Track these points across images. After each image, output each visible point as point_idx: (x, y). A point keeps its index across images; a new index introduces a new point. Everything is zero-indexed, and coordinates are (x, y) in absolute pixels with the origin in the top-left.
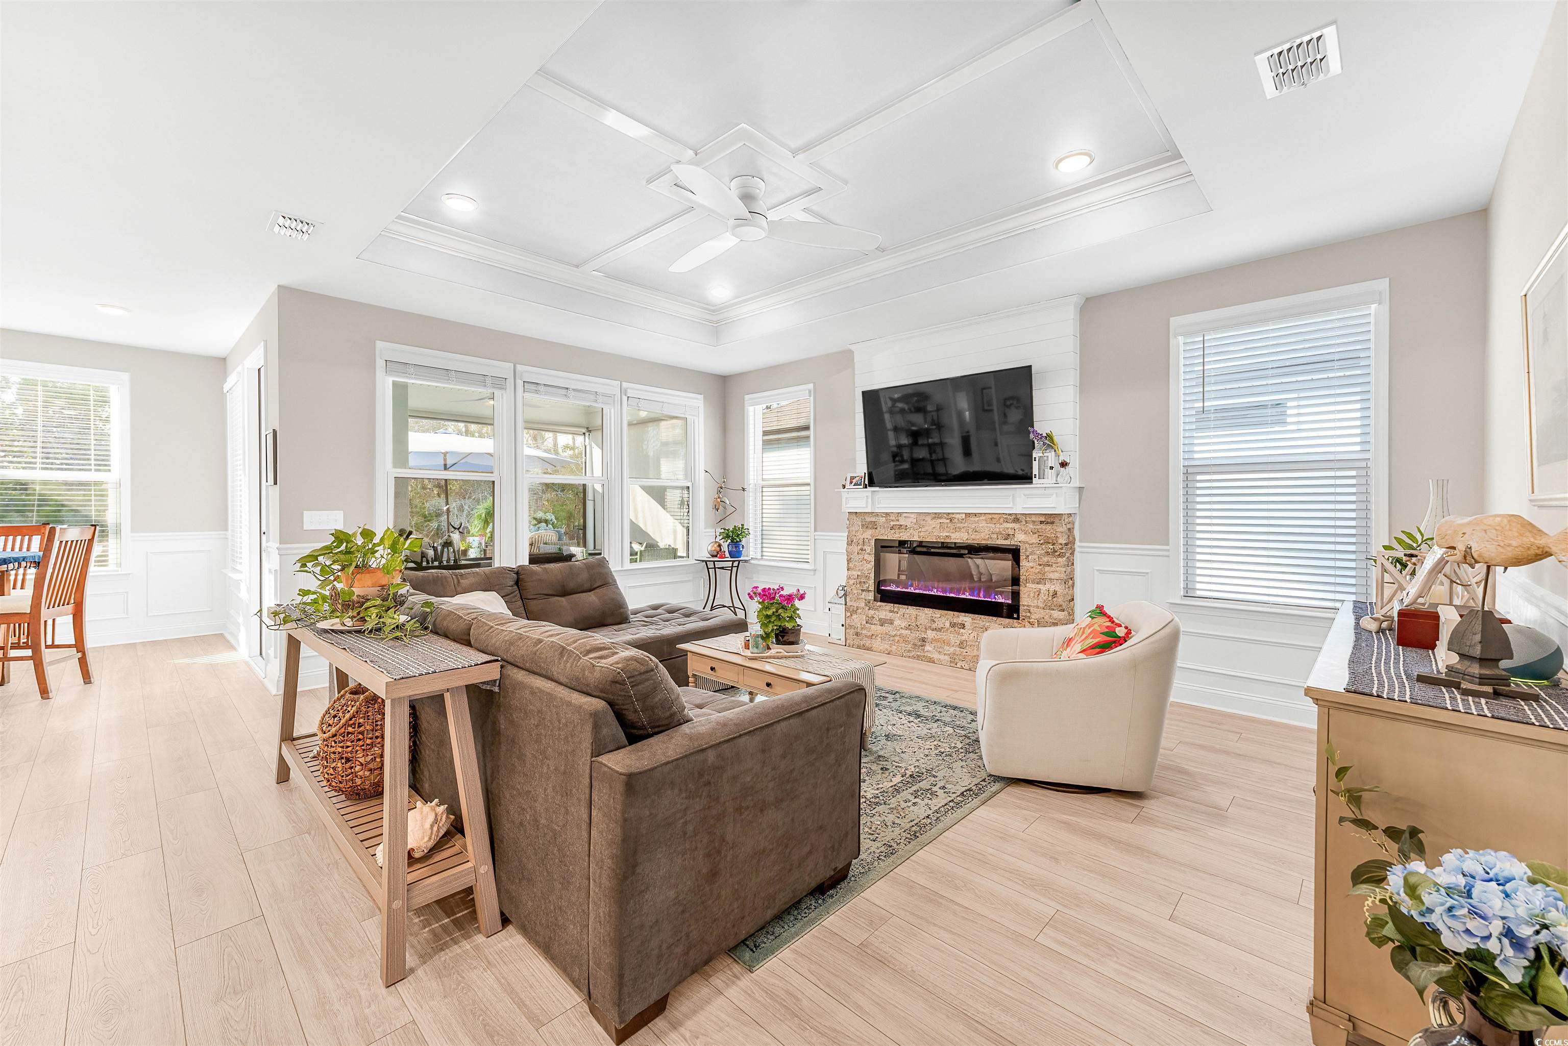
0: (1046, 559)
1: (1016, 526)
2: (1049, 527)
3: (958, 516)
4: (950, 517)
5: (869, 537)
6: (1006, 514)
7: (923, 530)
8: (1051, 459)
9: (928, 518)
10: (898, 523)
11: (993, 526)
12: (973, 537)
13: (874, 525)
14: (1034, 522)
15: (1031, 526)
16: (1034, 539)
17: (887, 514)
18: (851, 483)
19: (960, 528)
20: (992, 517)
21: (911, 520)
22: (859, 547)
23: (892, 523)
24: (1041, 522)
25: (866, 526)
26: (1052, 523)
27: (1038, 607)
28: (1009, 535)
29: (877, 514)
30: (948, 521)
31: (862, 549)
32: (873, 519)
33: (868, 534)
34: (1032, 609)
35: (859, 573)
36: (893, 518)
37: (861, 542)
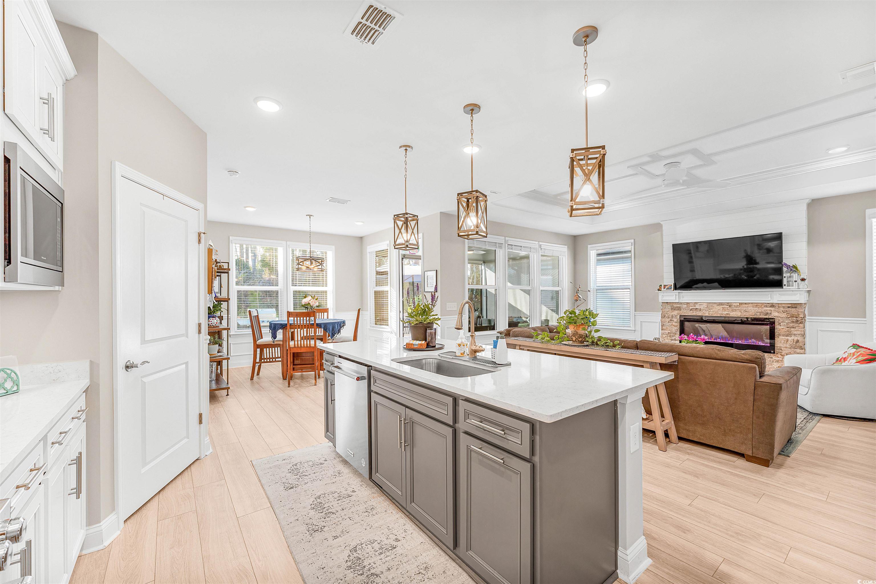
0: (792, 325)
1: (772, 309)
2: (793, 309)
3: (734, 304)
4: (730, 305)
5: (676, 314)
6: (766, 303)
7: (711, 311)
8: (795, 276)
9: (715, 305)
10: (695, 307)
11: (757, 309)
12: (744, 314)
13: (679, 309)
14: (784, 307)
15: (782, 309)
16: (784, 315)
17: (688, 303)
18: (664, 288)
19: (736, 310)
20: (757, 305)
21: (703, 306)
22: (669, 319)
23: (691, 308)
24: (788, 307)
25: (674, 309)
26: (796, 307)
27: (786, 347)
28: (767, 313)
29: (681, 303)
30: (728, 306)
31: (671, 320)
32: (679, 306)
33: (675, 313)
34: (782, 349)
35: (669, 332)
36: (692, 305)
37: (670, 316)
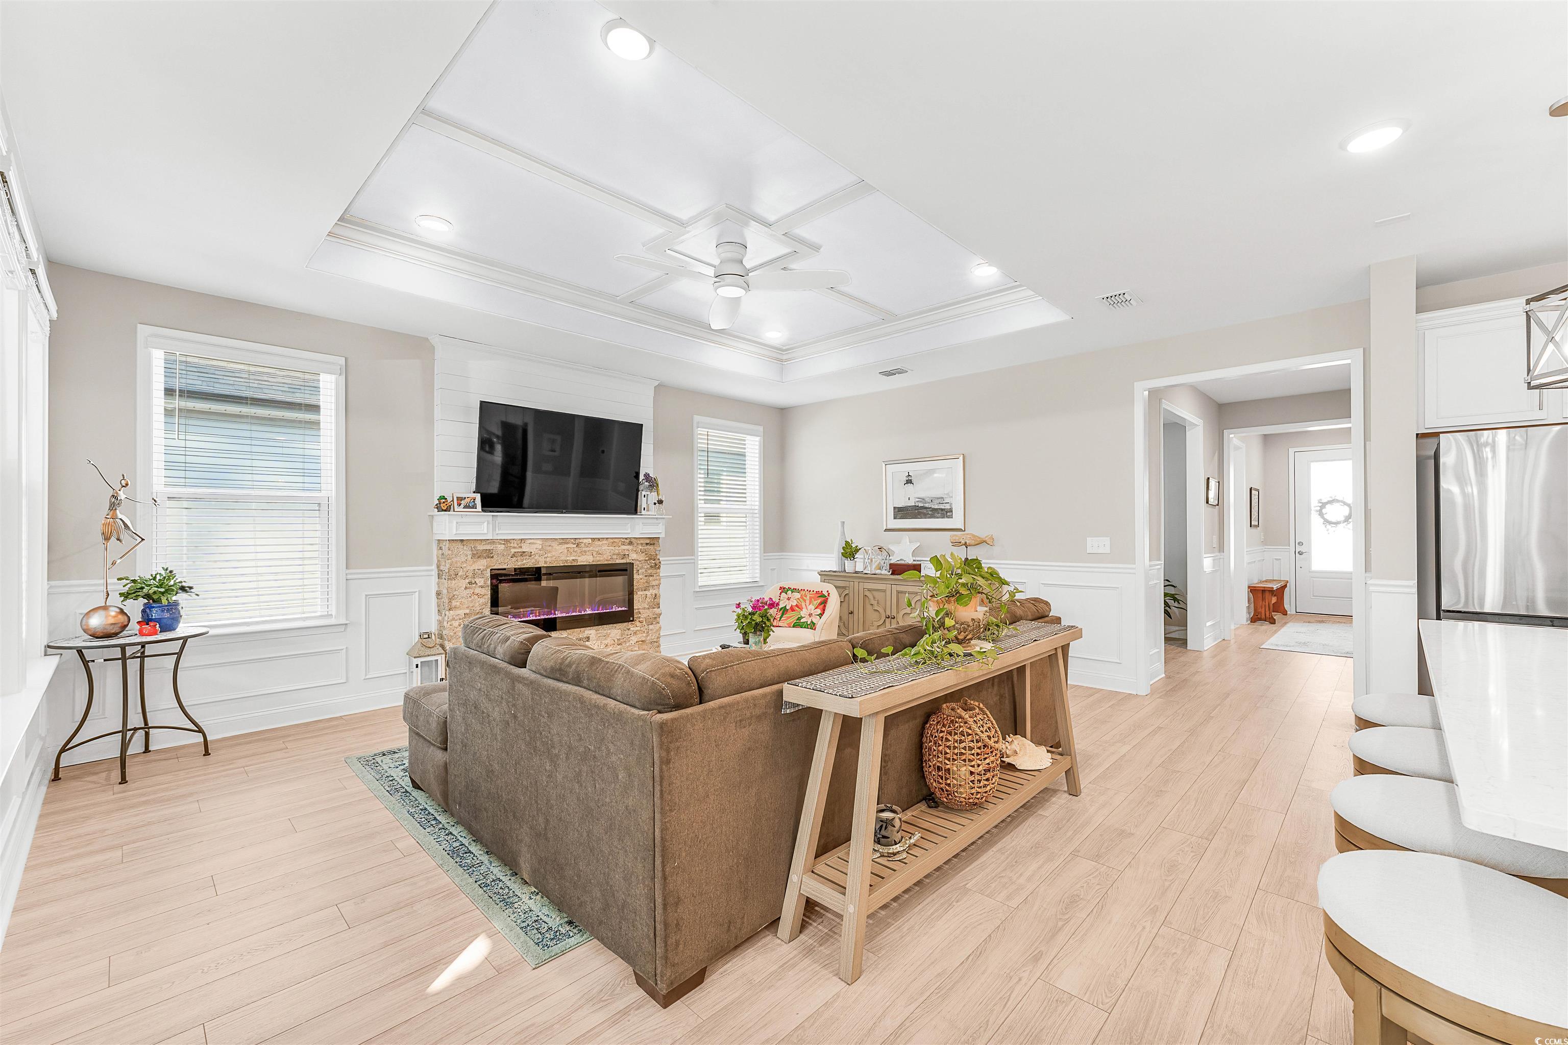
0: (649, 571)
1: (630, 547)
2: (651, 547)
3: (585, 541)
4: (577, 542)
5: (482, 568)
6: (623, 538)
7: (549, 555)
8: (653, 497)
9: (554, 544)
10: (520, 550)
11: (613, 548)
12: (598, 558)
13: (489, 554)
14: (642, 544)
15: (640, 547)
16: (642, 557)
17: (507, 541)
18: (459, 505)
19: (585, 552)
20: (613, 541)
21: (535, 546)
22: (467, 581)
23: (513, 551)
24: (647, 544)
25: (477, 555)
26: (654, 544)
27: (644, 608)
28: (624, 555)
29: (492, 542)
30: (575, 546)
31: (470, 583)
32: (488, 547)
33: (482, 564)
34: (641, 611)
35: (468, 611)
36: (516, 545)
37: (470, 574)
